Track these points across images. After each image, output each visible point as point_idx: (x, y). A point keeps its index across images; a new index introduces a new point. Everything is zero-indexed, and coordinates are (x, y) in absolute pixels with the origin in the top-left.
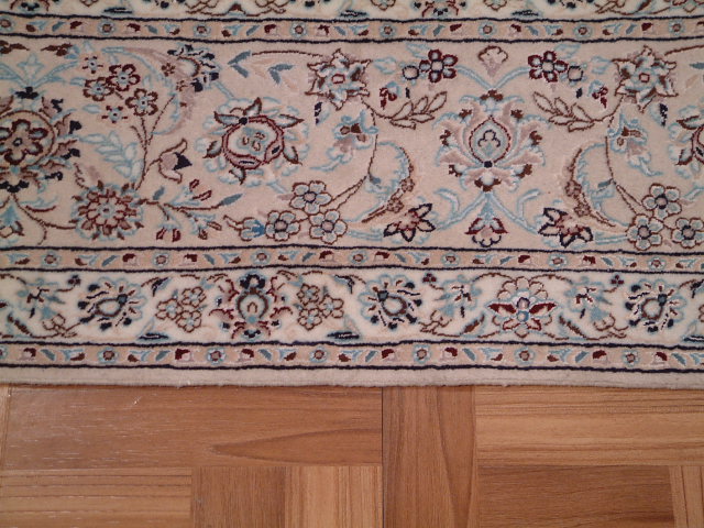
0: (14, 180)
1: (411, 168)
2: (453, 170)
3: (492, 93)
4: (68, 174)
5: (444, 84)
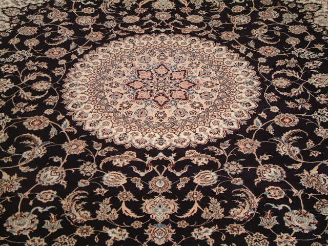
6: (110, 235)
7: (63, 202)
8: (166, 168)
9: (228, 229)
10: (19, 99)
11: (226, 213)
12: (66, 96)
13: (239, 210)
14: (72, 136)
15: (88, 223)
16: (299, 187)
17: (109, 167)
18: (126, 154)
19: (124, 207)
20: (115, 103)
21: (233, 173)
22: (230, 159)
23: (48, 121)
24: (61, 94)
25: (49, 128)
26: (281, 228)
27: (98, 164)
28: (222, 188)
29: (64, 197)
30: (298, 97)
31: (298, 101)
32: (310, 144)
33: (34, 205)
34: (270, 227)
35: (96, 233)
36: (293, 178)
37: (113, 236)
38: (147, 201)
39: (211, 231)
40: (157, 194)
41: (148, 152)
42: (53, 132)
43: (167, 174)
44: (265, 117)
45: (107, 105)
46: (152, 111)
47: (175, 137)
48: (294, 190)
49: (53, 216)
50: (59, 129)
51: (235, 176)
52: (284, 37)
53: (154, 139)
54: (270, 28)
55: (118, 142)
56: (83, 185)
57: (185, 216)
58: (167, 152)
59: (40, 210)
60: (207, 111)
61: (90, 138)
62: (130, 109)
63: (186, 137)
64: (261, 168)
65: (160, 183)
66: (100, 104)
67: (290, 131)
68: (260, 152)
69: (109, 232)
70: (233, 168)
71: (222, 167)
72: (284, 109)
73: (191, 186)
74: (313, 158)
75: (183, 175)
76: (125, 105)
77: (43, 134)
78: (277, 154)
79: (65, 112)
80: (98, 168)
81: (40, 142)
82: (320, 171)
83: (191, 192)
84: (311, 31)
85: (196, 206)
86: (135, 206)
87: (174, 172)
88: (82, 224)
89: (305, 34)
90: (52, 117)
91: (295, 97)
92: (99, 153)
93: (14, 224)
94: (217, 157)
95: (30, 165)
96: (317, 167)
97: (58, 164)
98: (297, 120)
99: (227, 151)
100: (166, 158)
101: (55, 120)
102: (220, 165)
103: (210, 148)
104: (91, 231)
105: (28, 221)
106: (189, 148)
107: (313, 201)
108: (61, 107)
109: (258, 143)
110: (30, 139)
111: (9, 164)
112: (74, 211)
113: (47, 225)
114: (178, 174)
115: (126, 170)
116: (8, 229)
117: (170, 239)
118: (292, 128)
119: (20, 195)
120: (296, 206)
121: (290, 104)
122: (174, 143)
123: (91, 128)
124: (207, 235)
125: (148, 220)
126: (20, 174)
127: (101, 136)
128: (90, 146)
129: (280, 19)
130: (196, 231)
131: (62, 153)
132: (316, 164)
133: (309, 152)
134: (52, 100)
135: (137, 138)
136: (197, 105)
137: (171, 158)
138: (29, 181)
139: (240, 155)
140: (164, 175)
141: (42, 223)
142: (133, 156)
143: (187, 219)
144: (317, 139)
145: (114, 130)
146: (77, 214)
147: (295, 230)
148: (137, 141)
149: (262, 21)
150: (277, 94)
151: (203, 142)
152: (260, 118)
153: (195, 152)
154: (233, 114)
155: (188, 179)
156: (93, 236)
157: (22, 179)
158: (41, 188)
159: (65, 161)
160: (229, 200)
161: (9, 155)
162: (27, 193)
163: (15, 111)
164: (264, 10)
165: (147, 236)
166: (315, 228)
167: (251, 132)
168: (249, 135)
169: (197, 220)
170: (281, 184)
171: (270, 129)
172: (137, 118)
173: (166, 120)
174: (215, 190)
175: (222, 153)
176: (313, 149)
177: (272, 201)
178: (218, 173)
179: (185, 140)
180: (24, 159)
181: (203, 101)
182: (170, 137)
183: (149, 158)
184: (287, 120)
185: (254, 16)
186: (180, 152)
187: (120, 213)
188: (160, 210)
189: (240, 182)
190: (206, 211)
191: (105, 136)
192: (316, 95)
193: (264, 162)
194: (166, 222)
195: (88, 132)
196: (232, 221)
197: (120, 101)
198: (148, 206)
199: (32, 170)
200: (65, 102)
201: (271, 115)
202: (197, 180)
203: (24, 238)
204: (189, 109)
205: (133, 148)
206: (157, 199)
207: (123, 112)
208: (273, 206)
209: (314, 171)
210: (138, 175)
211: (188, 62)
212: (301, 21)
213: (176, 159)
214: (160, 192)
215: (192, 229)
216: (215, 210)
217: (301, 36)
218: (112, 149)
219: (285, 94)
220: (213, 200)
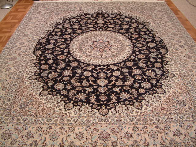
0: (5, 139)
1: (46, 139)
2: (50, 139)
3: (55, 131)
4: (11, 138)
5: (51, 130)
6: (87, 90)
7: (71, 80)
8: (104, 71)
9: (124, 88)
10: (56, 50)
11: (123, 83)
12: (70, 49)
13: (127, 82)
14: (73, 61)
15: (80, 86)
16: (146, 76)
17: (85, 70)
18: (91, 66)
19: (91, 82)
20: (86, 51)
21: (125, 72)
22: (124, 68)
23: (65, 57)
24: (69, 49)
25: (65, 59)
26: (140, 87)
27: (82, 69)
28: (122, 76)
29: (72, 79)
30: (145, 50)
31: (145, 51)
32: (149, 63)
33: (62, 81)
34: (137, 87)
35: (82, 89)
36: (144, 73)
37: (88, 90)
38: (98, 80)
39: (119, 88)
40: (101, 78)
41: (98, 66)
42: (67, 60)
43: (104, 72)
44: (135, 55)
45: (84, 52)
46: (98, 54)
47: (106, 61)
48: (144, 77)
49: (68, 84)
50: (69, 59)
51: (126, 73)
52: (139, 32)
53: (100, 62)
54: (135, 29)
55: (88, 63)
56: (78, 76)
57: (110, 84)
58: (104, 66)
59: (65, 83)
60: (116, 54)
61: (79, 62)
62: (91, 53)
63: (110, 61)
64: (134, 70)
65: (102, 75)
66: (82, 51)
67: (143, 60)
68: (133, 66)
69: (87, 89)
70: (125, 70)
71: (122, 70)
72: (141, 53)
73: (112, 76)
74: (150, 67)
75: (109, 73)
76: (90, 52)
77: (64, 61)
78: (139, 66)
79: (70, 54)
80: (82, 70)
81: (63, 63)
82: (152, 71)
83: (112, 77)
84: (148, 30)
85: (114, 81)
86: (94, 82)
87: (107, 72)
88: (78, 87)
89: (146, 31)
90: (66, 56)
91: (144, 50)
92: (82, 66)
93: (57, 86)
94: (120, 67)
95: (60, 70)
96: (151, 70)
97: (69, 69)
98: (145, 56)
99: (123, 65)
100: (104, 67)
101: (68, 57)
102: (121, 70)
103: (118, 65)
104: (81, 89)
105: (61, 86)
106: (111, 64)
107: (150, 80)
108: (69, 53)
109: (133, 63)
110: (60, 62)
111: (54, 69)
112: (75, 83)
113: (67, 87)
114: (108, 72)
115: (91, 71)
116: (55, 88)
117: (106, 91)
118: (143, 59)
119: (58, 78)
120: (145, 81)
121: (142, 52)
122: (106, 63)
123: (79, 59)
124: (118, 90)
125: (99, 86)
126: (58, 72)
127: (82, 61)
128: (79, 64)
129: (138, 27)
130: (114, 89)
131: (70, 66)
132: (151, 69)
133: (148, 65)
134: (66, 50)
135: (94, 61)
136: (113, 52)
137: (105, 68)
138: (60, 74)
139: (127, 67)
140: (103, 73)
141: (65, 86)
142: (93, 67)
143: (111, 85)
144: (151, 62)
145: (86, 59)
146: (76, 84)
147: (145, 88)
148: (94, 62)
149: (132, 27)
150: (138, 49)
151: (115, 63)
152: (133, 56)
153: (113, 66)
154: (124, 54)
155: (111, 74)
156: (81, 90)
157: (58, 74)
158: (64, 76)
159: (71, 68)
160: (124, 80)
161: (53, 67)
162: (60, 78)
163: (55, 54)
164: (133, 24)
165: (99, 90)
166: (150, 87)
167: (131, 60)
168: (130, 61)
169: (114, 85)
170: (140, 75)
171: (137, 59)
172: (93, 56)
173: (103, 56)
174: (119, 77)
175: (121, 66)
176: (150, 65)
177: (138, 80)
178: (120, 72)
179: (109, 62)
180: (58, 68)
181: (115, 51)
182: (105, 61)
183: (98, 68)
184: (142, 56)
185: (130, 26)
186: (108, 66)
187: (90, 83)
188: (102, 83)
189: (127, 74)
190: (117, 83)
191: (84, 61)
192: (150, 49)
193: (135, 69)
194: (104, 86)
195: (78, 60)
196: (125, 86)
197: (88, 51)
198: (98, 82)
199: (61, 71)
200: (70, 51)
201: (137, 55)
202: (114, 74)
203: (60, 91)
204: (110, 53)
205: (93, 65)
206: (101, 79)
207: (89, 54)
208: (138, 81)
209: (150, 71)
210: (95, 73)
211: (109, 39)
212: (144, 27)
213: (107, 68)
214: (102, 77)
215: (113, 88)
216: (120, 83)
217: (145, 32)
218: (86, 65)
219: (141, 49)
220: (119, 80)
